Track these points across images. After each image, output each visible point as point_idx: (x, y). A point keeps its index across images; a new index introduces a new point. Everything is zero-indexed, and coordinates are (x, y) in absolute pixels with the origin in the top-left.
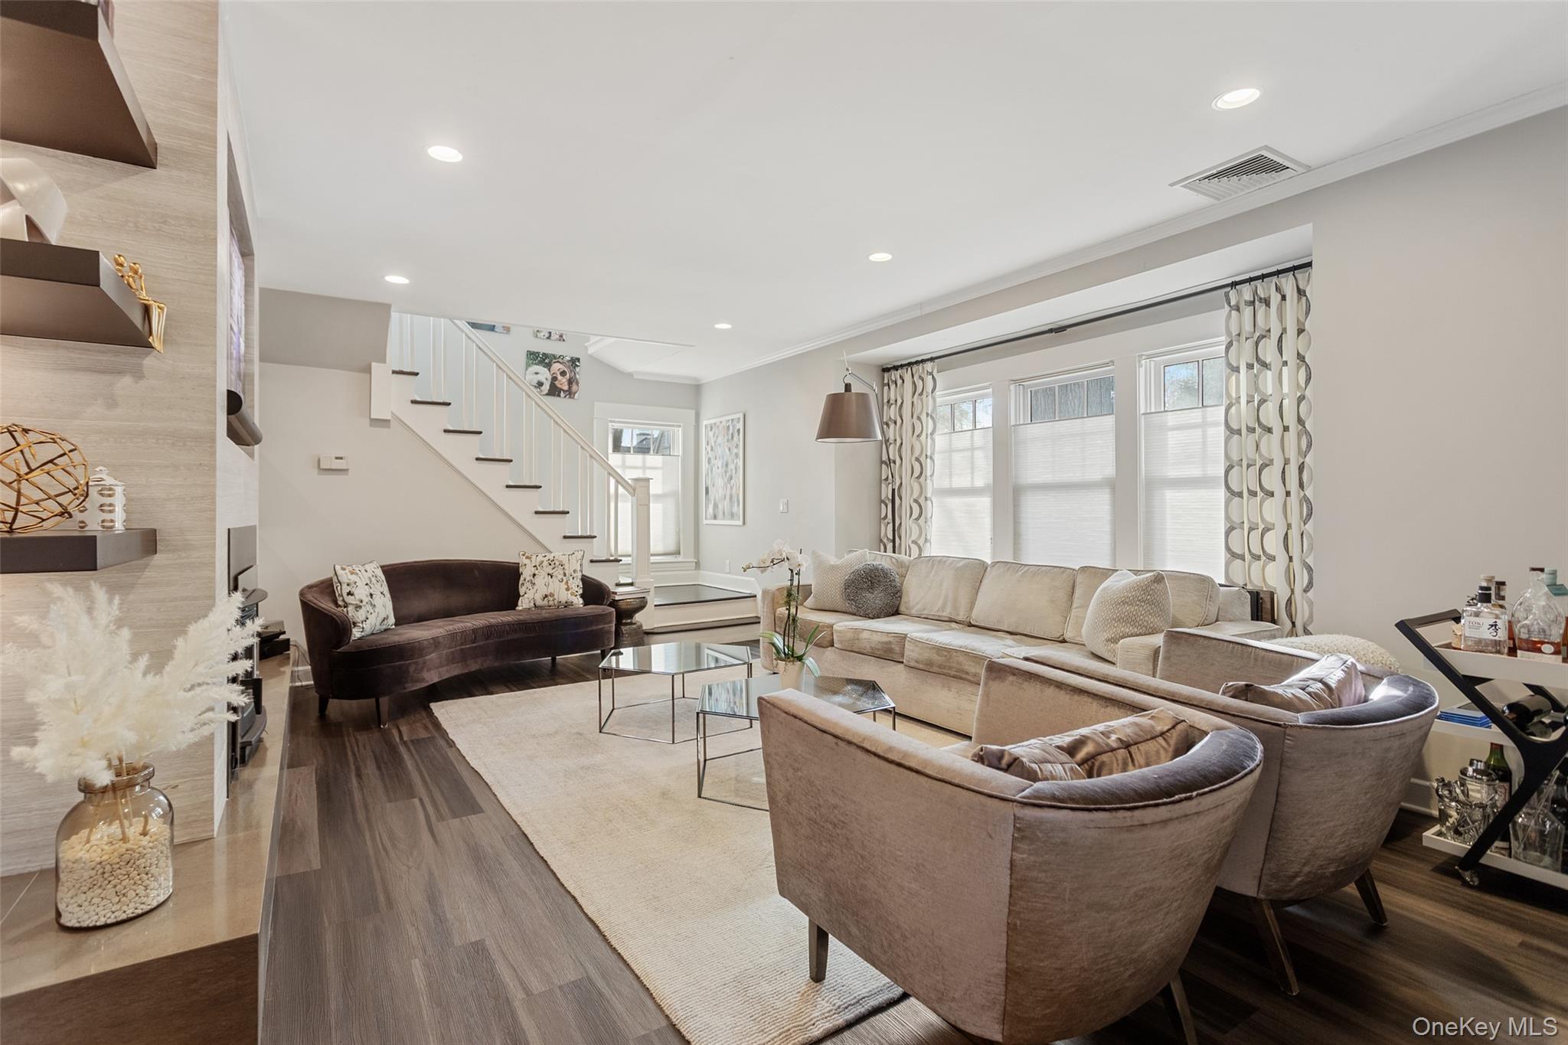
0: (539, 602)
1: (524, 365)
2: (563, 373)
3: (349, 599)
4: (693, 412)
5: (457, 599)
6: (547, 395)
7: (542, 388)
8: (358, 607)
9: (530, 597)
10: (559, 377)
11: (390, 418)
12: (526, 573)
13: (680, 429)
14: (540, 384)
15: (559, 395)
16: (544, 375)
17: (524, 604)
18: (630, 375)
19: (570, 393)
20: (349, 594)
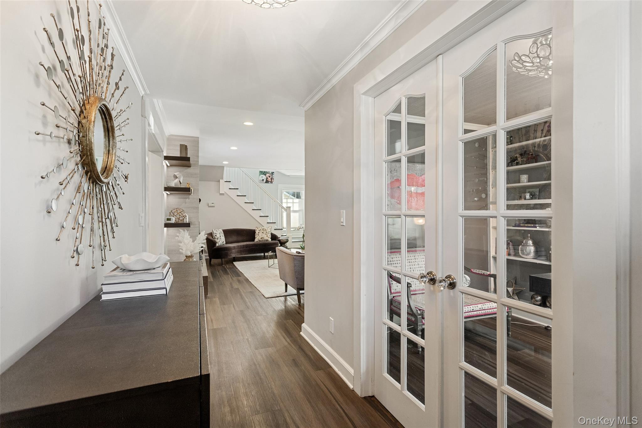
0: (260, 240)
1: (259, 175)
2: (269, 177)
3: (216, 237)
5: (240, 238)
6: (265, 183)
7: (264, 181)
8: (217, 239)
9: (258, 238)
10: (268, 178)
11: (224, 193)
12: (257, 232)
14: (263, 180)
15: (268, 183)
16: (264, 177)
17: (256, 240)
18: (289, 176)
19: (271, 182)
20: (216, 236)
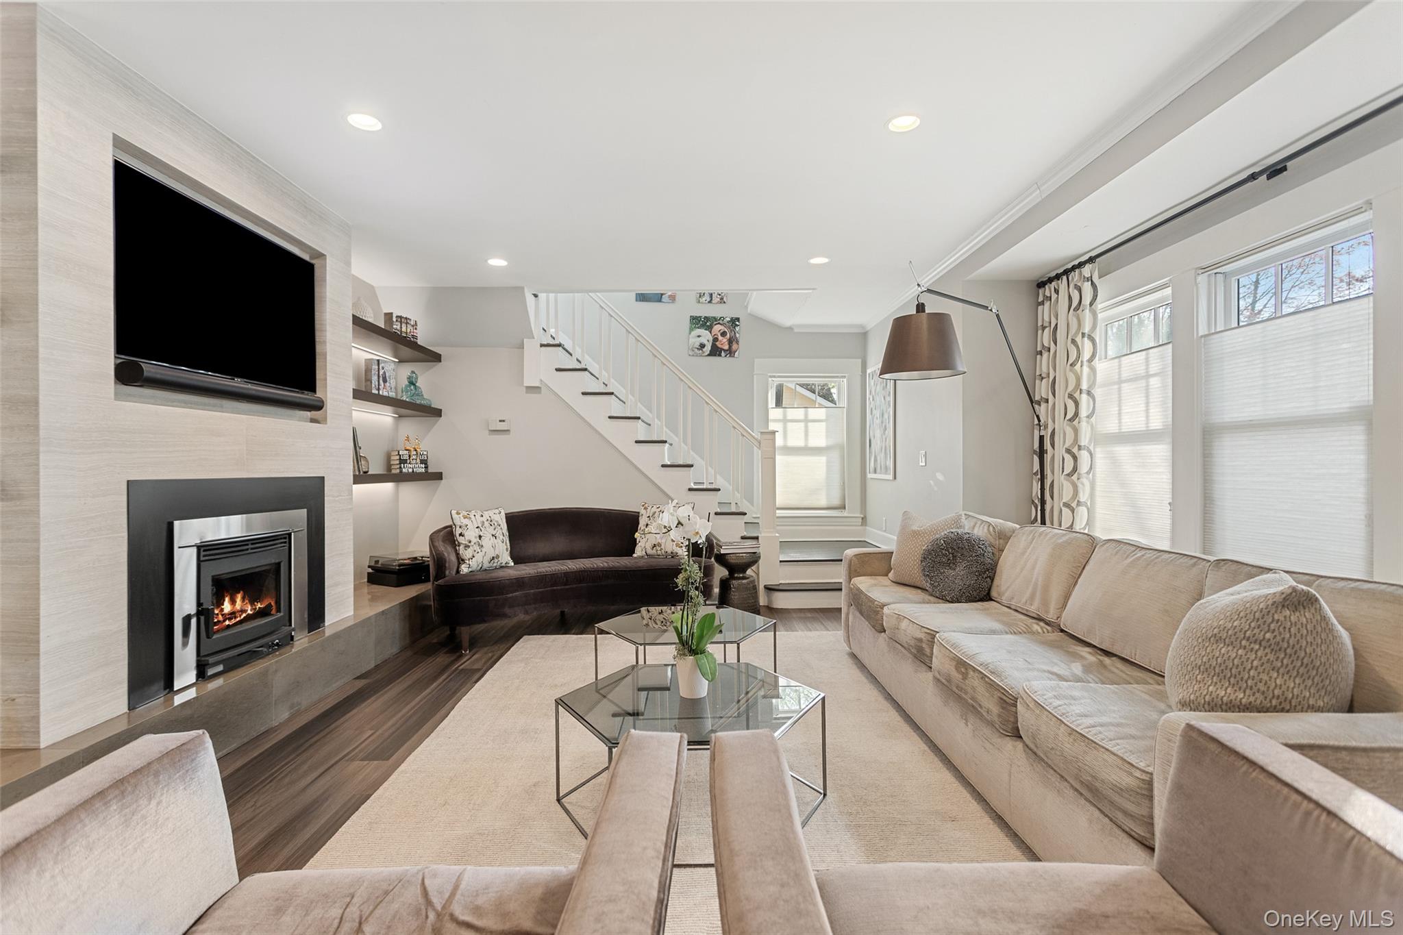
0: (650, 552)
1: (687, 330)
2: (723, 334)
3: (461, 539)
4: (860, 361)
5: (580, 544)
6: (709, 355)
7: (704, 350)
8: (467, 547)
9: (644, 545)
10: (720, 338)
11: (537, 384)
12: (642, 521)
13: (845, 380)
14: (702, 346)
15: (720, 355)
16: (706, 337)
17: (639, 552)
18: (790, 328)
19: (730, 352)
20: (461, 535)
